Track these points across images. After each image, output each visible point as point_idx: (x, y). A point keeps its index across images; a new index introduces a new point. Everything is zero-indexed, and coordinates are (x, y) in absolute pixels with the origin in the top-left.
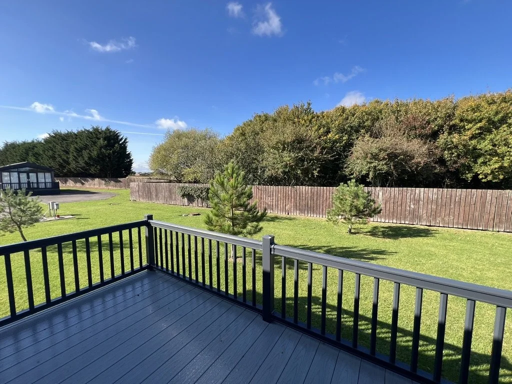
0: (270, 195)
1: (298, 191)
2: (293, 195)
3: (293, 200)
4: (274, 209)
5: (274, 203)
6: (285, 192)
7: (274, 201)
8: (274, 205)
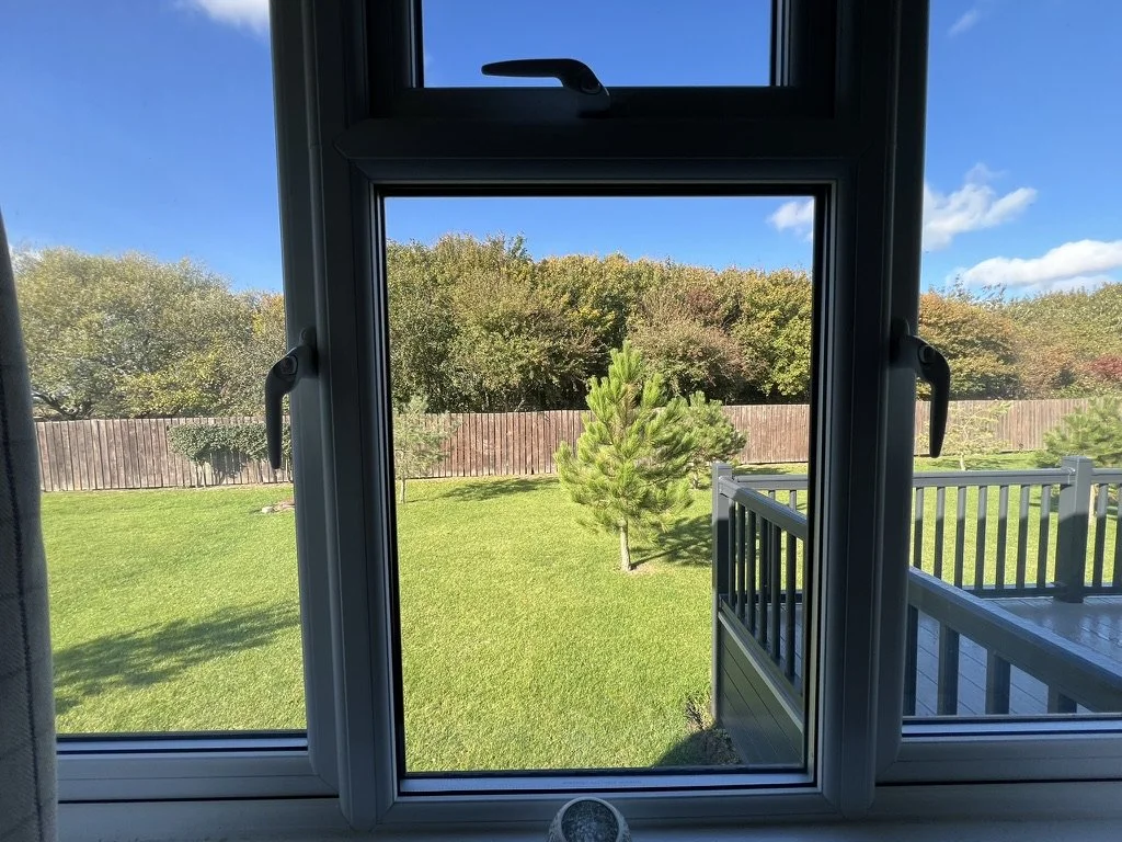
0: (489, 434)
1: (553, 421)
2: (541, 431)
3: (541, 441)
4: (498, 465)
5: (498, 452)
6: (523, 425)
7: (498, 446)
8: (498, 457)
